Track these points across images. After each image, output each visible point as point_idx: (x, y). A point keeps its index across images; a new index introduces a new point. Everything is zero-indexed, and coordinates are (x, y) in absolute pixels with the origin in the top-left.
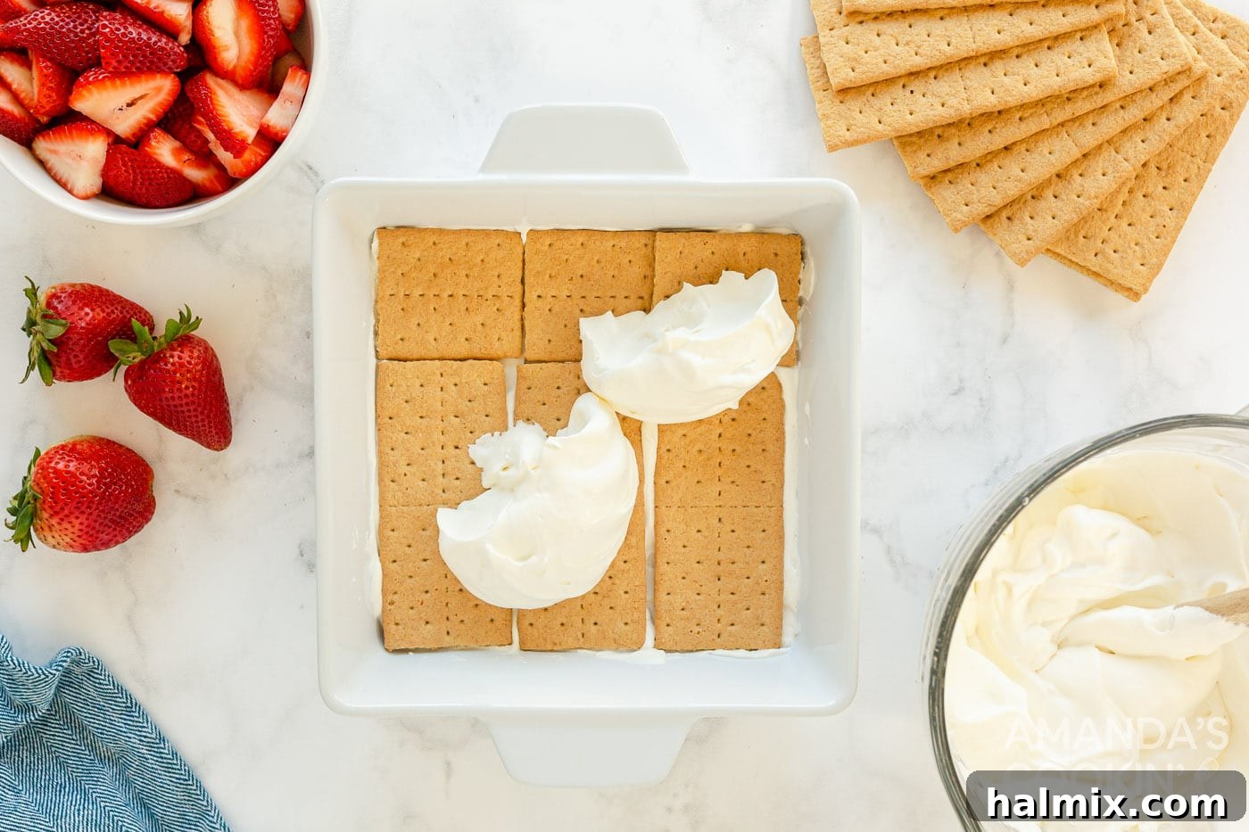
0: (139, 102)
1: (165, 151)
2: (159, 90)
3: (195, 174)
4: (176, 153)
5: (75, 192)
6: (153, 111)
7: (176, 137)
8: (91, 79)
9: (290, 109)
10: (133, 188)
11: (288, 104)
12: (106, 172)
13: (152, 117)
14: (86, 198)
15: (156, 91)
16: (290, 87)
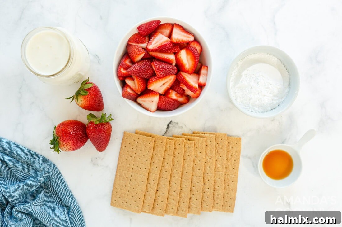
0: (166, 84)
1: (174, 95)
2: (170, 79)
3: (181, 99)
4: (176, 95)
5: (151, 111)
6: (169, 85)
7: (175, 91)
8: (153, 81)
9: (205, 77)
10: (166, 107)
11: (204, 76)
12: (158, 104)
13: (169, 87)
14: (154, 112)
15: (169, 80)
16: (203, 71)
